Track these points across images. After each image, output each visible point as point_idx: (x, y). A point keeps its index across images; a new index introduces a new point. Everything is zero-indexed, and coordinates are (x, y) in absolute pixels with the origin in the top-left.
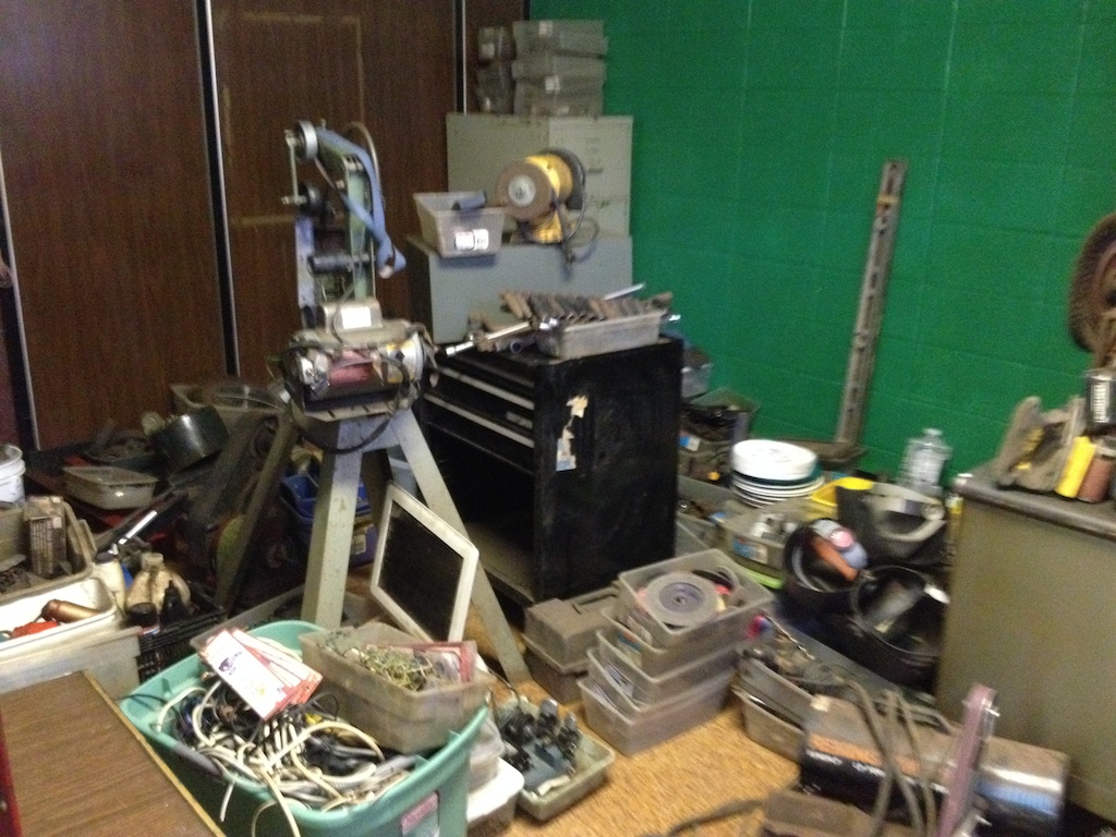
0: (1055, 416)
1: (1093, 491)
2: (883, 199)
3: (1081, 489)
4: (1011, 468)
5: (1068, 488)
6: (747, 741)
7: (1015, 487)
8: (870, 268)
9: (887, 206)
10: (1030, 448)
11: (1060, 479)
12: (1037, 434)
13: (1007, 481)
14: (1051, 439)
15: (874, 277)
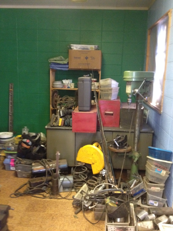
0: (56, 116)
1: (63, 124)
2: (10, 90)
3: (61, 125)
4: (53, 124)
5: (60, 125)
6: (18, 178)
7: (54, 126)
8: (10, 101)
9: (11, 91)
10: (54, 121)
11: (59, 124)
12: (55, 118)
13: (52, 125)
14: (57, 119)
15: (11, 103)
